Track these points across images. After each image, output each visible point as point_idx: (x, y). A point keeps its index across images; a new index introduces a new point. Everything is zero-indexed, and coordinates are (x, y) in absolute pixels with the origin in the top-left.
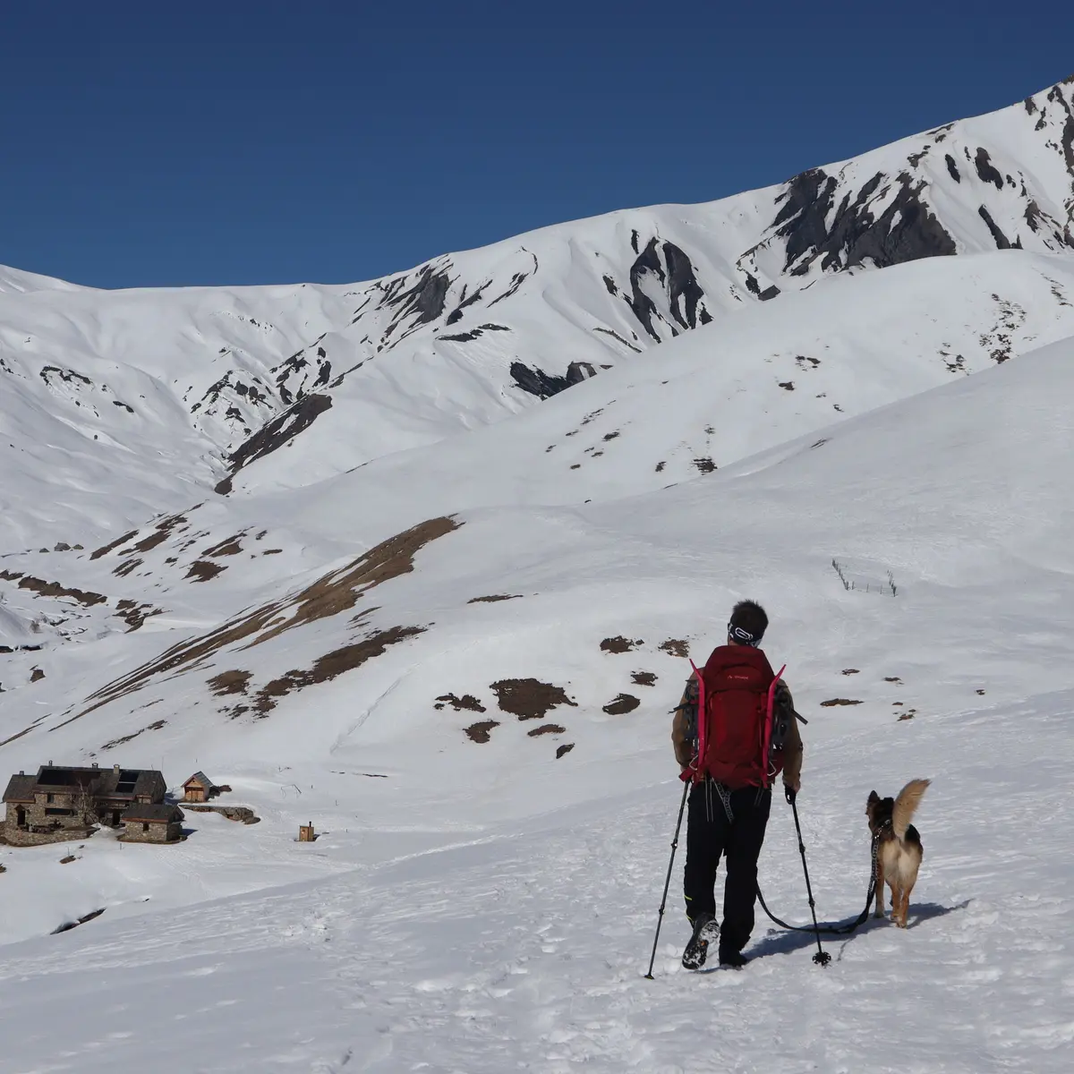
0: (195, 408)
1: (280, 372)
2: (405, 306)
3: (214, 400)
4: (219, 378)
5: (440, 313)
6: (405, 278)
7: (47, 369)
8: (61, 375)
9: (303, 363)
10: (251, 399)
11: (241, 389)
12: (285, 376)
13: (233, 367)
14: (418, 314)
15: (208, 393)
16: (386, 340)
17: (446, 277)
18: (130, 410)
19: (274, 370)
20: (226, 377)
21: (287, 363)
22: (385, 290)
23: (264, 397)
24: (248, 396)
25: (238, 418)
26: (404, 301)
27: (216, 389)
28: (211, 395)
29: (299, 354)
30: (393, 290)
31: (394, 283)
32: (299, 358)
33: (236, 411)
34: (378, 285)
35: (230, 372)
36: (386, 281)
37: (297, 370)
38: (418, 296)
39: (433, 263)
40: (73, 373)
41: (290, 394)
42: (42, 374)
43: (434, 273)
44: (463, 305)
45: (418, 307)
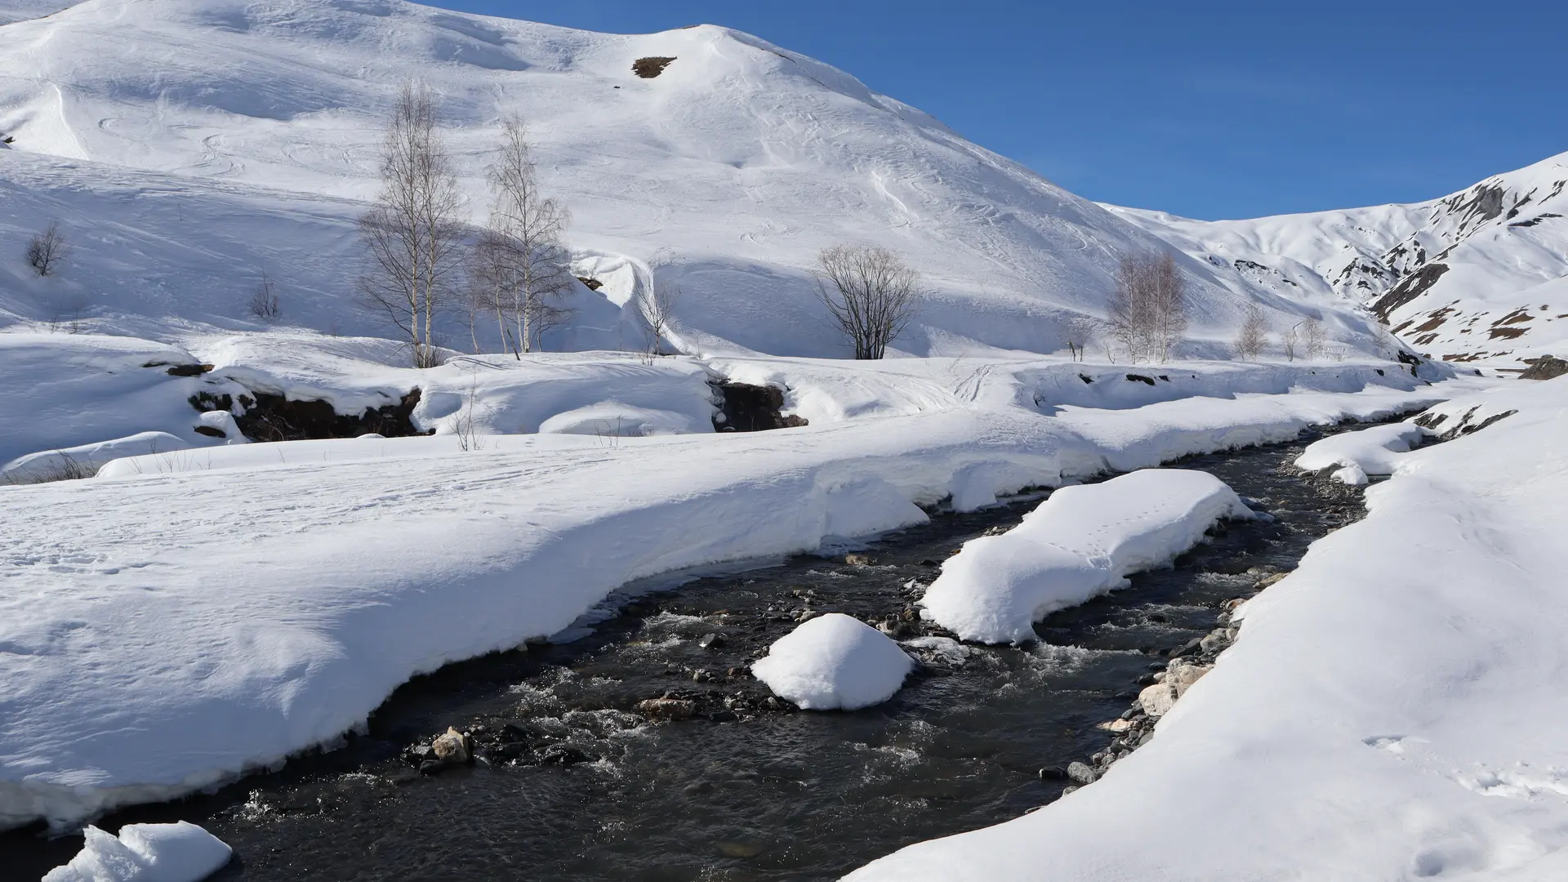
0: (1335, 283)
1: (1388, 258)
2: (1470, 211)
3: (1348, 277)
4: (1350, 262)
5: (1500, 212)
6: (1464, 195)
7: (1237, 261)
8: (1248, 265)
9: (1404, 251)
10: (1373, 274)
11: (1366, 269)
12: (1393, 260)
13: (1358, 255)
14: (1482, 215)
15: (1343, 272)
16: (1461, 233)
17: (1500, 189)
18: (1294, 285)
19: (1383, 257)
20: (1354, 262)
21: (1392, 252)
22: (1450, 204)
23: (1382, 273)
24: (1370, 273)
25: (1366, 287)
26: (1469, 208)
27: (1348, 269)
28: (1346, 273)
29: (1400, 245)
30: (1456, 203)
31: (1455, 199)
32: (1400, 248)
33: (1365, 283)
34: (1444, 201)
35: (1356, 259)
36: (1449, 198)
37: (1401, 256)
38: (1479, 204)
39: (1484, 182)
40: (1255, 264)
41: (1398, 271)
42: (1236, 265)
43: (1488, 188)
44: (1519, 205)
45: (1481, 210)
